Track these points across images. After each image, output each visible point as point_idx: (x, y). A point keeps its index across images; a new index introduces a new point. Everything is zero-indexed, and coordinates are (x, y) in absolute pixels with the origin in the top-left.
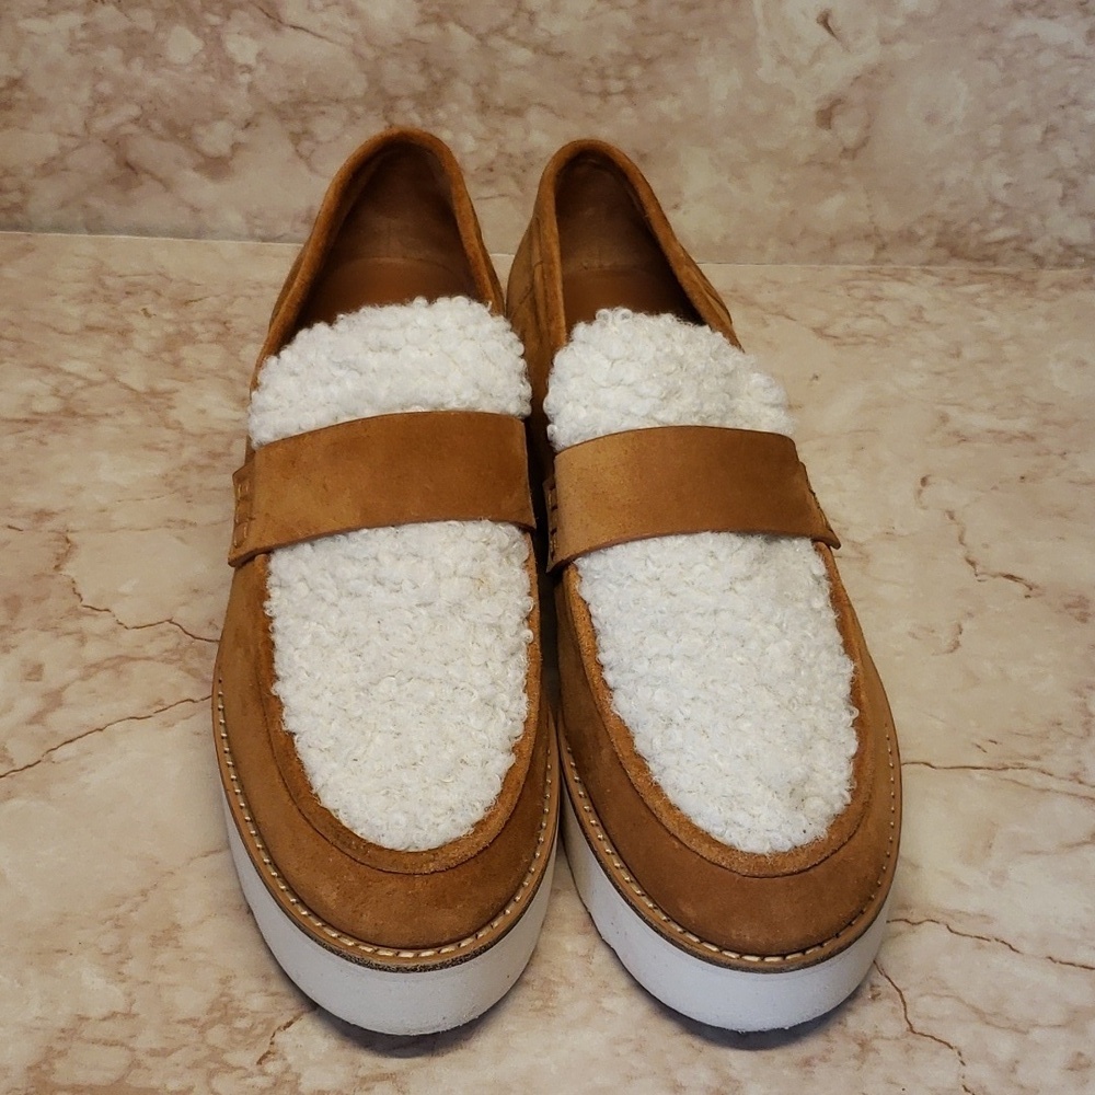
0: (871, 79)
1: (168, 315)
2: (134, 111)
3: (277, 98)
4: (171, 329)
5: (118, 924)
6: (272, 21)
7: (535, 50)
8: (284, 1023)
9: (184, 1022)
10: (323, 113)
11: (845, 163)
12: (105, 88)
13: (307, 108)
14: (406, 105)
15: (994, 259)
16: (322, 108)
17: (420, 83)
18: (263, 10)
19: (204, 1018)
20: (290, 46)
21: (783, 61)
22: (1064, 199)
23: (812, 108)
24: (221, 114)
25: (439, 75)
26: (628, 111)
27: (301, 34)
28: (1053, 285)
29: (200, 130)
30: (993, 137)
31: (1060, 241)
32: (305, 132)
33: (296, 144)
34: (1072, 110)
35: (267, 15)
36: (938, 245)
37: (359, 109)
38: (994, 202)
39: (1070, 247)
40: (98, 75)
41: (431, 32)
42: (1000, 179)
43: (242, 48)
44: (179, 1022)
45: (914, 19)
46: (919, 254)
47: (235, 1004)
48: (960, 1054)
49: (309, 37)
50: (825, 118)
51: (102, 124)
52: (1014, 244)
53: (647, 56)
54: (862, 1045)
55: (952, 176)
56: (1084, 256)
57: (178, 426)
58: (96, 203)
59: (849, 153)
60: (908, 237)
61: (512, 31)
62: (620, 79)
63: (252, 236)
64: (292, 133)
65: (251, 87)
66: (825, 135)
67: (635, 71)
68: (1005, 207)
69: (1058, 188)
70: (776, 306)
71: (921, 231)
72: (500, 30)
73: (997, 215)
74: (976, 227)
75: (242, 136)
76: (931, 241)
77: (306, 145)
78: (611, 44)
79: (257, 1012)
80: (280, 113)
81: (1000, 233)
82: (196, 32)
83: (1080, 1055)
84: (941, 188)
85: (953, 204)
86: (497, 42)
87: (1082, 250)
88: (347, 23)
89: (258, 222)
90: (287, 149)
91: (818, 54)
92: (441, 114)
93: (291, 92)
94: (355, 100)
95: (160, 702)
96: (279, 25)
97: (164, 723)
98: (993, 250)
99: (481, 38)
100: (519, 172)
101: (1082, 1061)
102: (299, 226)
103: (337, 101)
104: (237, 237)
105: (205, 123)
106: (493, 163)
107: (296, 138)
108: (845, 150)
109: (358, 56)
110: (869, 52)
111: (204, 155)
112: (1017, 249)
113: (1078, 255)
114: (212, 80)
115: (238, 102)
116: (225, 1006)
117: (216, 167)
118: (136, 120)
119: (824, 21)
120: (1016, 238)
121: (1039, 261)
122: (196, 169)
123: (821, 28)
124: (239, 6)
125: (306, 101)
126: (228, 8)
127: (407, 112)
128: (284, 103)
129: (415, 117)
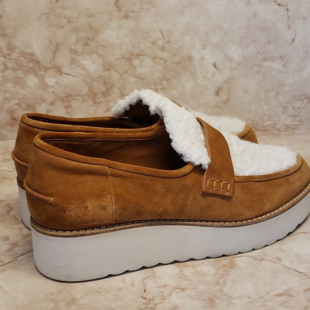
0: (229, 81)
2: (17, 101)
3: (61, 95)
5: (53, 301)
6: (59, 72)
7: (136, 77)
10: (75, 99)
11: (224, 106)
12: (8, 95)
13: (70, 98)
14: (99, 96)
15: (267, 130)
16: (75, 98)
17: (103, 89)
18: (56, 69)
20: (65, 80)
21: (204, 77)
22: (283, 112)
23: (213, 90)
24: (43, 101)
25: (109, 86)
27: (69, 76)
29: (37, 106)
30: (262, 96)
31: (284, 124)
32: (70, 105)
33: (67, 110)
34: (282, 87)
35: (58, 71)
37: (86, 98)
38: (265, 114)
39: (287, 126)
40: (6, 92)
41: (106, 73)
42: (266, 107)
43: (50, 80)
45: (238, 64)
49: (71, 76)
50: (217, 93)
51: (7, 106)
53: (168, 78)
55: (253, 107)
56: (291, 128)
58: (3, 132)
59: (225, 102)
61: (130, 72)
62: (161, 85)
64: (65, 106)
65: (53, 92)
66: (217, 98)
67: (164, 82)
68: (268, 115)
69: (281, 109)
72: (126, 72)
73: (266, 118)
74: (261, 122)
75: (50, 108)
77: (69, 110)
78: (158, 75)
80: (62, 100)
81: (268, 123)
82: (37, 77)
84: (250, 111)
85: (254, 116)
86: (125, 76)
87: (290, 126)
88: (82, 72)
90: (64, 111)
91: (214, 75)
92: (110, 98)
93: (65, 93)
94: (84, 95)
96: (62, 74)
98: (266, 128)
99: (121, 75)
103: (79, 95)
105: (39, 104)
107: (66, 108)
108: (223, 102)
109: (85, 81)
110: (227, 74)
112: (273, 127)
113: (289, 128)
114: (41, 90)
115: (49, 97)
118: (17, 104)
119: (215, 65)
120: (272, 124)
121: (279, 130)
123: (214, 68)
124: (50, 68)
125: (70, 96)
126: (46, 69)
127: (100, 98)
128: (63, 97)
129: (102, 99)
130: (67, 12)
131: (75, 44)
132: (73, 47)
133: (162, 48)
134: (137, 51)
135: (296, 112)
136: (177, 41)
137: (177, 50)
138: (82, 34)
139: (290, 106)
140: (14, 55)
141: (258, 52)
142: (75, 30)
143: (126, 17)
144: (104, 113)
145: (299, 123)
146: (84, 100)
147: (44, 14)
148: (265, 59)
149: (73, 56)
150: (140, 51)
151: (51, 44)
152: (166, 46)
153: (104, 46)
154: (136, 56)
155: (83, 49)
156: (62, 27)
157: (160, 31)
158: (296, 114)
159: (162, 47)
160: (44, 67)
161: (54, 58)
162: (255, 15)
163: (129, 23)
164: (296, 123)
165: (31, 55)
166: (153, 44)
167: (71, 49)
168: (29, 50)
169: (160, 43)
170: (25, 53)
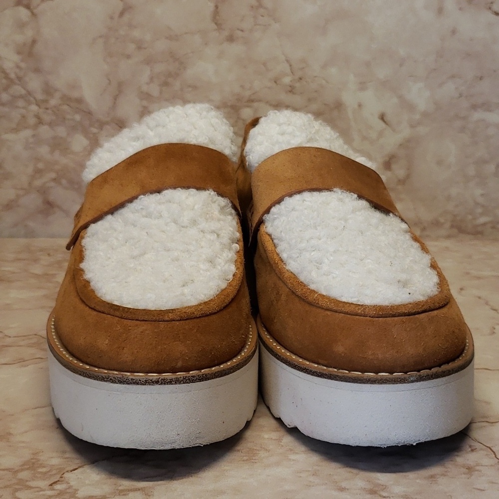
0: (408, 145)
2: (53, 175)
9: (3, 470)
11: (400, 187)
12: (41, 165)
15: (481, 233)
18: (118, 125)
19: (17, 468)
21: (364, 138)
30: (471, 171)
35: (120, 127)
36: (452, 227)
38: (477, 204)
40: (38, 159)
42: (478, 192)
45: (425, 114)
46: (443, 232)
47: (40, 462)
50: (388, 165)
51: (38, 183)
52: (490, 225)
54: (468, 469)
55: (454, 191)
58: (31, 224)
59: (402, 182)
60: (436, 224)
68: (483, 206)
71: (442, 220)
73: (480, 210)
74: (470, 217)
76: (448, 225)
79: (54, 465)
81: (482, 220)
82: (86, 137)
85: (456, 206)
91: (381, 134)
95: (22, 359)
97: (22, 366)
98: (480, 229)
108: (399, 181)
110: (405, 132)
116: (33, 463)
118: (54, 180)
119: (382, 117)
120: (491, 222)
123: (381, 122)
124: (107, 123)
126: (101, 125)
130: (136, 34)
131: (147, 84)
132: (145, 88)
133: (289, 89)
134: (247, 93)
136: (315, 77)
137: (316, 91)
138: (160, 68)
140: (53, 102)
141: (461, 95)
142: (149, 61)
143: (231, 39)
147: (101, 37)
148: (474, 107)
149: (145, 103)
150: (254, 94)
151: (110, 84)
152: (297, 85)
153: (195, 88)
154: (245, 102)
155: (161, 92)
156: (128, 57)
157: (287, 61)
159: (290, 86)
160: (98, 121)
161: (114, 106)
162: (454, 32)
163: (236, 49)
165: (80, 101)
166: (275, 82)
167: (142, 92)
168: (75, 94)
169: (287, 80)
170: (70, 99)
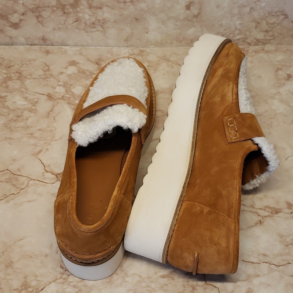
1: (4, 71)
3: (31, 7)
4: (5, 76)
8: (41, 289)
9: (15, 290)
10: (44, 10)
11: (194, 19)
13: (40, 9)
14: (68, 7)
16: (44, 9)
19: (20, 288)
22: (256, 27)
23: (184, 5)
24: (15, 12)
26: (132, 7)
28: (253, 52)
29: (10, 16)
31: (255, 39)
32: (40, 15)
33: (38, 19)
34: (258, 3)
37: (55, 9)
38: (236, 29)
39: (258, 40)
42: (238, 22)
44: (14, 290)
47: (28, 284)
48: (218, 289)
50: (188, 7)
52: (242, 40)
54: (193, 288)
55: (224, 22)
57: (8, 108)
59: (196, 16)
63: (27, 44)
64: (36, 16)
65: (23, 4)
66: (188, 12)
68: (239, 30)
69: (255, 24)
70: (176, 61)
73: (237, 32)
74: (232, 35)
75: (22, 17)
77: (40, 19)
79: (34, 286)
80: (32, 11)
81: (238, 37)
83: (250, 288)
84: (221, 25)
85: (225, 30)
87: (261, 41)
89: (29, 40)
90: (35, 20)
92: (78, 9)
93: (35, 5)
94: (53, 6)
95: (5, 195)
97: (7, 201)
100: (102, 24)
101: (250, 290)
102: (40, 41)
103: (48, 7)
104: (23, 45)
105: (11, 14)
106: (94, 22)
107: (37, 17)
108: (194, 16)
111: (11, 23)
112: (243, 41)
113: (260, 42)
114: (12, 2)
115: (20, 9)
116: (26, 285)
117: (16, 26)
120: (243, 38)
121: (250, 44)
122: (10, 26)
125: (39, 7)
127: (69, 9)
128: (33, 8)
129: (71, 10)
135: (269, 27)
139: (264, 22)
144: (74, 23)
145: (272, 38)
146: (53, 11)
158: (269, 29)
164: (268, 38)
